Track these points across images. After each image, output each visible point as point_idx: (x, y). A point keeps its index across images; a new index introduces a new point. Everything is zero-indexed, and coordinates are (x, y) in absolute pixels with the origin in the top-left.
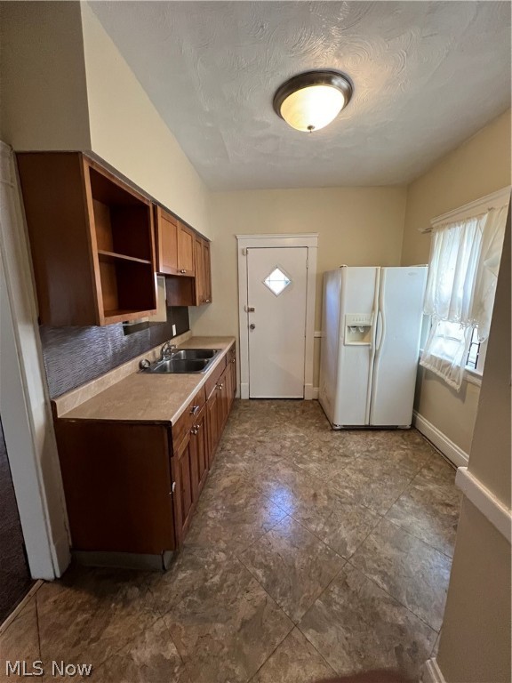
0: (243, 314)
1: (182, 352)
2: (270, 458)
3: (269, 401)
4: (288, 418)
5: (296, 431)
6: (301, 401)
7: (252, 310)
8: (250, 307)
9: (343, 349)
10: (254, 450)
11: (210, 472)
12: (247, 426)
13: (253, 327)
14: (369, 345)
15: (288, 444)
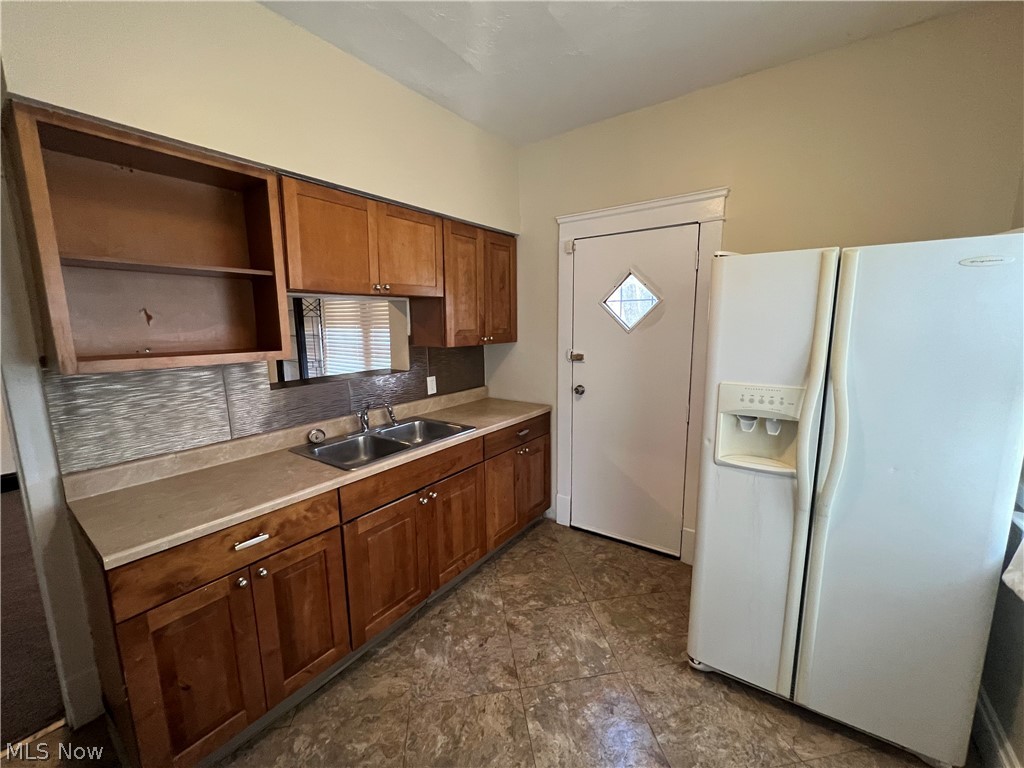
0: (564, 364)
1: (417, 423)
2: (495, 675)
3: (603, 543)
4: (610, 592)
5: (600, 632)
6: (672, 563)
7: (579, 358)
8: (575, 353)
9: (711, 472)
10: (483, 641)
11: (383, 650)
12: (520, 581)
13: (579, 391)
14: (793, 476)
15: (556, 654)
